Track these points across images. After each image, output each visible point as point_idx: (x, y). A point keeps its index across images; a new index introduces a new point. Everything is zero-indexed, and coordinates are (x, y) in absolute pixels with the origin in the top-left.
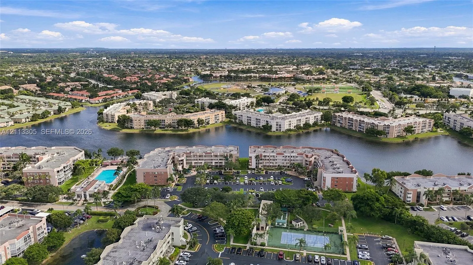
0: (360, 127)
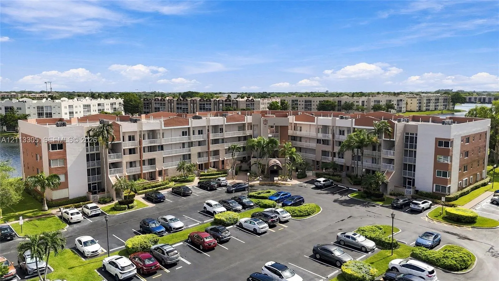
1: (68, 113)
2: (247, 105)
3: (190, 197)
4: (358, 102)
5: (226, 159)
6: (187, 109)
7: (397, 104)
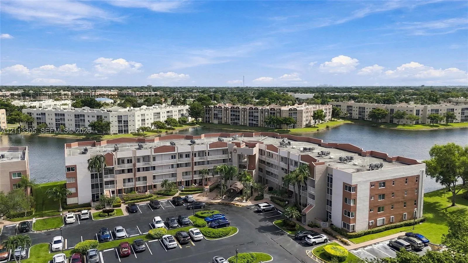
0: (251, 118)
1: (141, 120)
2: (289, 113)
3: (157, 211)
4: (412, 111)
5: (208, 177)
6: (239, 116)
7: (462, 113)
